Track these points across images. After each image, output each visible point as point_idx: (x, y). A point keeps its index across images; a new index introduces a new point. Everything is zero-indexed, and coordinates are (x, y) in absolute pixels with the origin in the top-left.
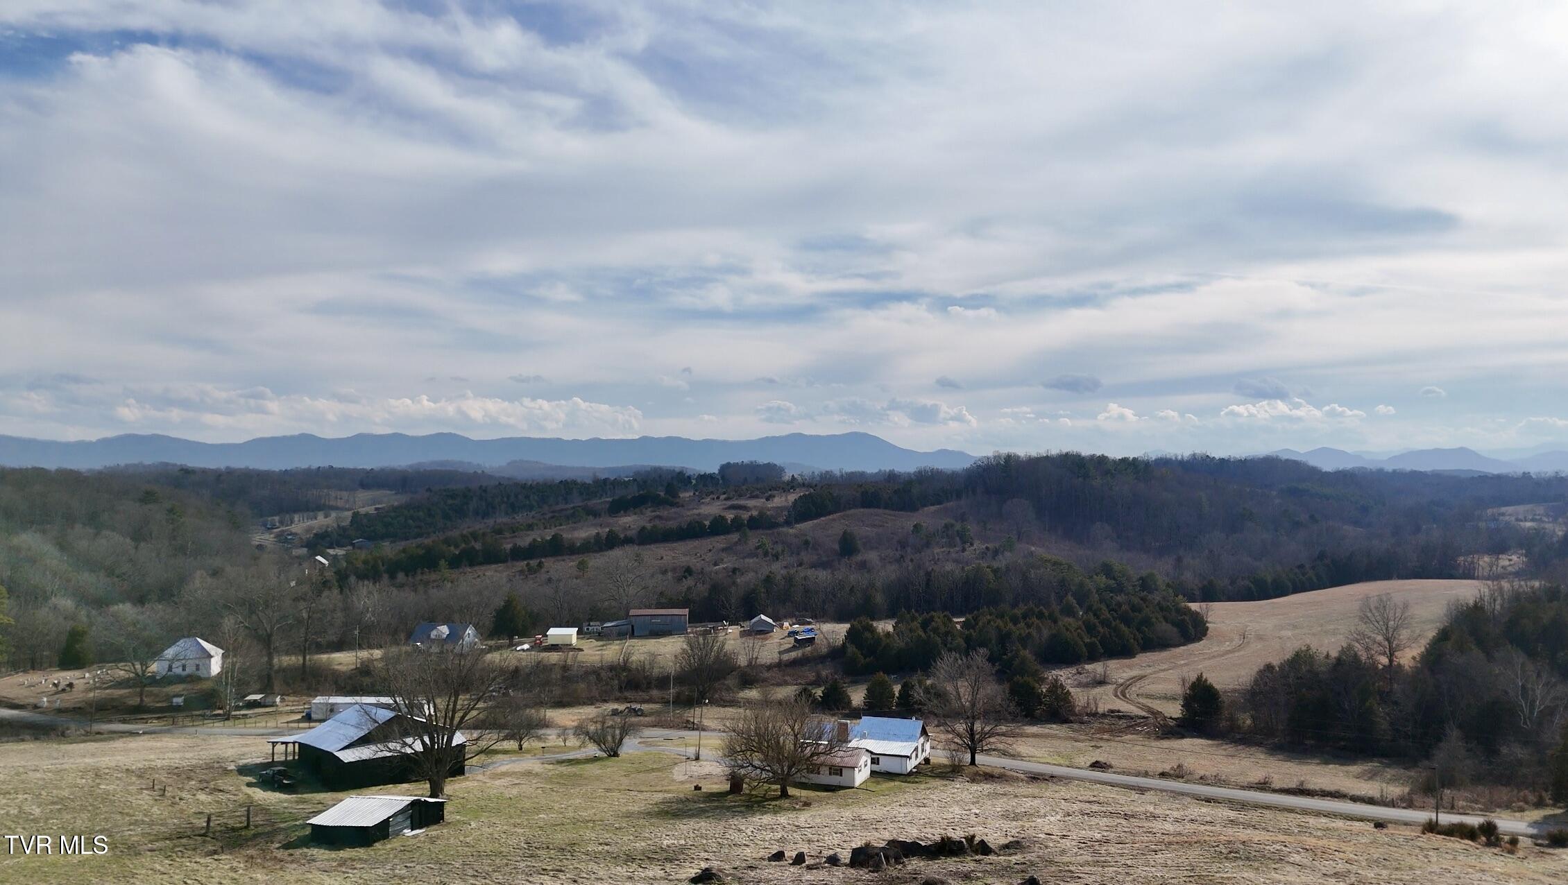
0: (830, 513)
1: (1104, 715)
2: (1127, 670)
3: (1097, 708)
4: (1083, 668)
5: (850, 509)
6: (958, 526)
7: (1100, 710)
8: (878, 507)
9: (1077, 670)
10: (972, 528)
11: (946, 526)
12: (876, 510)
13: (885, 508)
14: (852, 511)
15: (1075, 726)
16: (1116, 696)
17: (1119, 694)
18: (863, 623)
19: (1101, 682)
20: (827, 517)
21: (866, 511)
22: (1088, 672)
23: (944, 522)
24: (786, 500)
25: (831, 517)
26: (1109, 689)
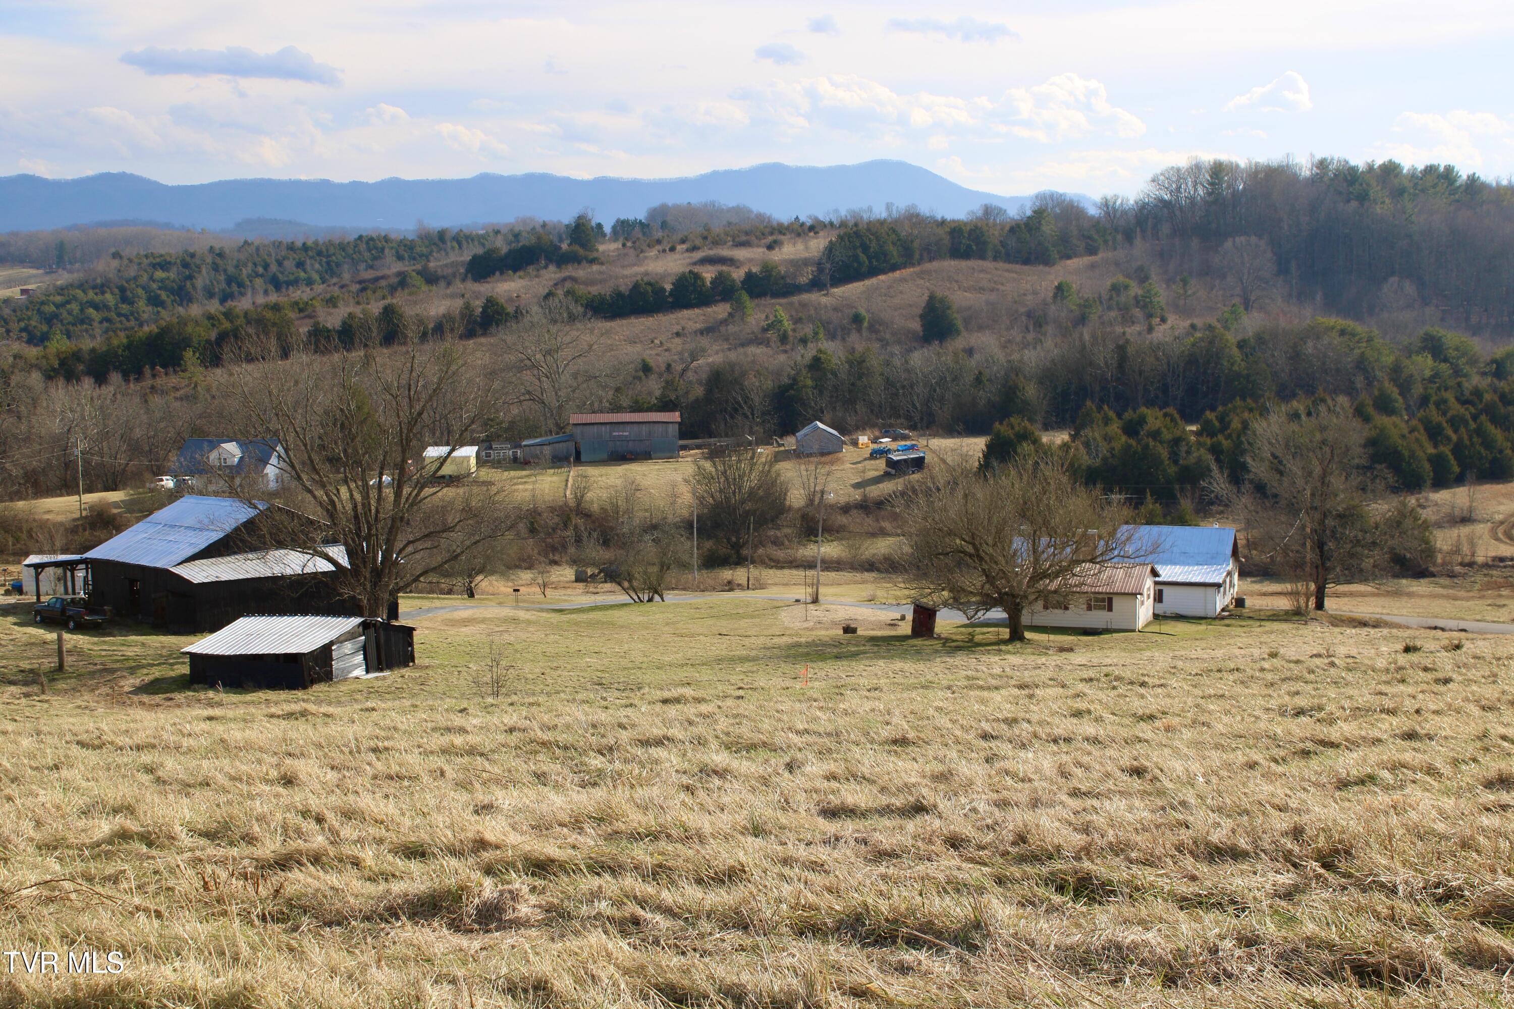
0: (894, 268)
1: (1486, 565)
2: (1505, 501)
3: (1473, 555)
4: (1427, 499)
5: (931, 260)
6: (1135, 290)
7: (1480, 559)
8: (983, 257)
9: (1418, 500)
10: (1162, 294)
11: (1115, 288)
12: (980, 262)
13: (995, 259)
14: (935, 265)
15: (1442, 581)
16: (1497, 539)
17: (1500, 535)
18: (1017, 428)
19: (1466, 519)
20: (890, 275)
21: (964, 264)
22: (1436, 504)
23: (1108, 283)
24: (807, 248)
25: (897, 274)
26: (1481, 529)
